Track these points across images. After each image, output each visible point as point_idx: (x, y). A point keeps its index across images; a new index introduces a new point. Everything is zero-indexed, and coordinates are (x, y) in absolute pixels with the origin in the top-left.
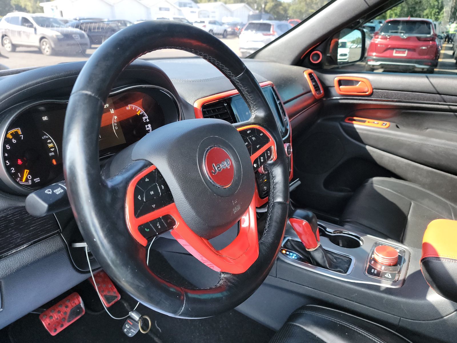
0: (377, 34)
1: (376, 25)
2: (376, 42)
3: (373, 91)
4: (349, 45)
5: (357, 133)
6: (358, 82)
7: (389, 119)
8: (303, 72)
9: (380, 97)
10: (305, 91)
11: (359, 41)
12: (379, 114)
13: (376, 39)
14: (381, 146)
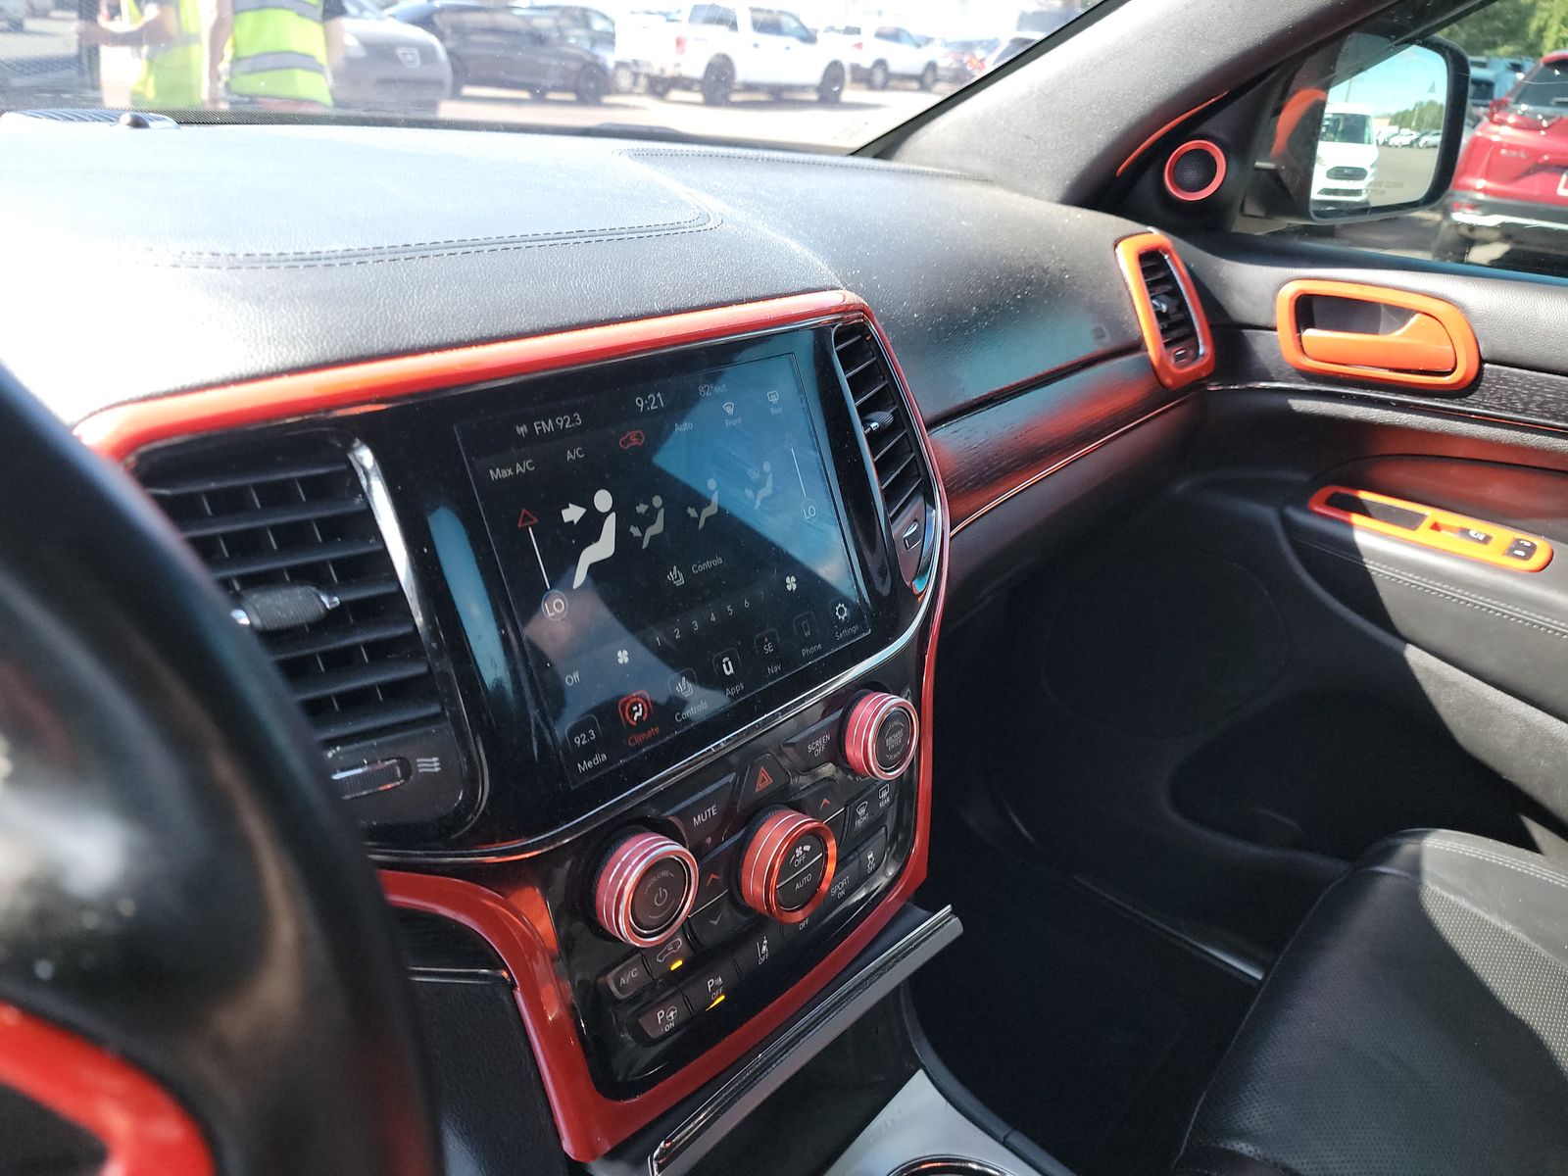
0: (1501, 105)
1: (1496, 76)
2: (1495, 138)
3: (1480, 370)
4: (1378, 129)
5: (1366, 575)
6: (1402, 314)
7: (1550, 524)
8: (1111, 243)
9: (1519, 406)
10: (1108, 343)
11: (1427, 118)
12: (1499, 490)
13: (1495, 128)
14: (1490, 663)
